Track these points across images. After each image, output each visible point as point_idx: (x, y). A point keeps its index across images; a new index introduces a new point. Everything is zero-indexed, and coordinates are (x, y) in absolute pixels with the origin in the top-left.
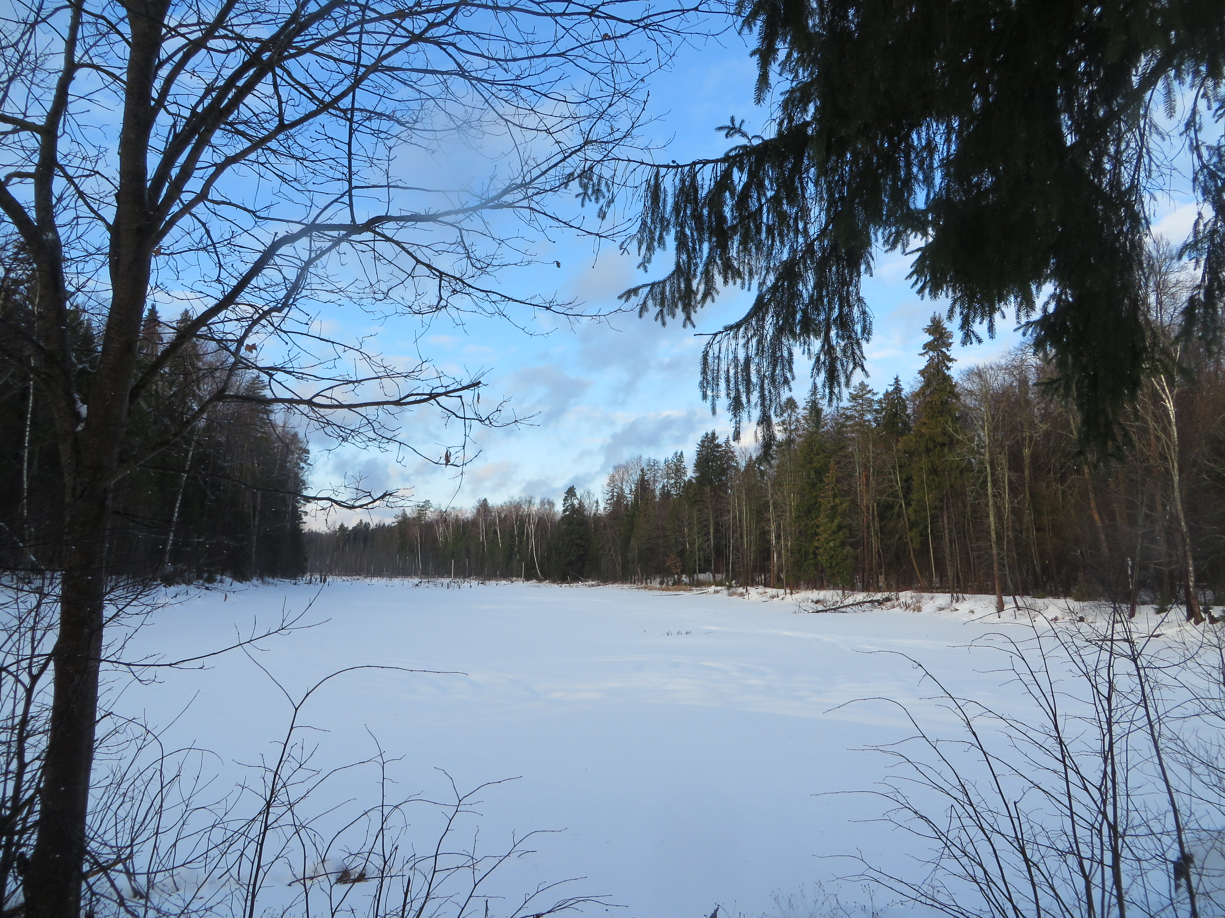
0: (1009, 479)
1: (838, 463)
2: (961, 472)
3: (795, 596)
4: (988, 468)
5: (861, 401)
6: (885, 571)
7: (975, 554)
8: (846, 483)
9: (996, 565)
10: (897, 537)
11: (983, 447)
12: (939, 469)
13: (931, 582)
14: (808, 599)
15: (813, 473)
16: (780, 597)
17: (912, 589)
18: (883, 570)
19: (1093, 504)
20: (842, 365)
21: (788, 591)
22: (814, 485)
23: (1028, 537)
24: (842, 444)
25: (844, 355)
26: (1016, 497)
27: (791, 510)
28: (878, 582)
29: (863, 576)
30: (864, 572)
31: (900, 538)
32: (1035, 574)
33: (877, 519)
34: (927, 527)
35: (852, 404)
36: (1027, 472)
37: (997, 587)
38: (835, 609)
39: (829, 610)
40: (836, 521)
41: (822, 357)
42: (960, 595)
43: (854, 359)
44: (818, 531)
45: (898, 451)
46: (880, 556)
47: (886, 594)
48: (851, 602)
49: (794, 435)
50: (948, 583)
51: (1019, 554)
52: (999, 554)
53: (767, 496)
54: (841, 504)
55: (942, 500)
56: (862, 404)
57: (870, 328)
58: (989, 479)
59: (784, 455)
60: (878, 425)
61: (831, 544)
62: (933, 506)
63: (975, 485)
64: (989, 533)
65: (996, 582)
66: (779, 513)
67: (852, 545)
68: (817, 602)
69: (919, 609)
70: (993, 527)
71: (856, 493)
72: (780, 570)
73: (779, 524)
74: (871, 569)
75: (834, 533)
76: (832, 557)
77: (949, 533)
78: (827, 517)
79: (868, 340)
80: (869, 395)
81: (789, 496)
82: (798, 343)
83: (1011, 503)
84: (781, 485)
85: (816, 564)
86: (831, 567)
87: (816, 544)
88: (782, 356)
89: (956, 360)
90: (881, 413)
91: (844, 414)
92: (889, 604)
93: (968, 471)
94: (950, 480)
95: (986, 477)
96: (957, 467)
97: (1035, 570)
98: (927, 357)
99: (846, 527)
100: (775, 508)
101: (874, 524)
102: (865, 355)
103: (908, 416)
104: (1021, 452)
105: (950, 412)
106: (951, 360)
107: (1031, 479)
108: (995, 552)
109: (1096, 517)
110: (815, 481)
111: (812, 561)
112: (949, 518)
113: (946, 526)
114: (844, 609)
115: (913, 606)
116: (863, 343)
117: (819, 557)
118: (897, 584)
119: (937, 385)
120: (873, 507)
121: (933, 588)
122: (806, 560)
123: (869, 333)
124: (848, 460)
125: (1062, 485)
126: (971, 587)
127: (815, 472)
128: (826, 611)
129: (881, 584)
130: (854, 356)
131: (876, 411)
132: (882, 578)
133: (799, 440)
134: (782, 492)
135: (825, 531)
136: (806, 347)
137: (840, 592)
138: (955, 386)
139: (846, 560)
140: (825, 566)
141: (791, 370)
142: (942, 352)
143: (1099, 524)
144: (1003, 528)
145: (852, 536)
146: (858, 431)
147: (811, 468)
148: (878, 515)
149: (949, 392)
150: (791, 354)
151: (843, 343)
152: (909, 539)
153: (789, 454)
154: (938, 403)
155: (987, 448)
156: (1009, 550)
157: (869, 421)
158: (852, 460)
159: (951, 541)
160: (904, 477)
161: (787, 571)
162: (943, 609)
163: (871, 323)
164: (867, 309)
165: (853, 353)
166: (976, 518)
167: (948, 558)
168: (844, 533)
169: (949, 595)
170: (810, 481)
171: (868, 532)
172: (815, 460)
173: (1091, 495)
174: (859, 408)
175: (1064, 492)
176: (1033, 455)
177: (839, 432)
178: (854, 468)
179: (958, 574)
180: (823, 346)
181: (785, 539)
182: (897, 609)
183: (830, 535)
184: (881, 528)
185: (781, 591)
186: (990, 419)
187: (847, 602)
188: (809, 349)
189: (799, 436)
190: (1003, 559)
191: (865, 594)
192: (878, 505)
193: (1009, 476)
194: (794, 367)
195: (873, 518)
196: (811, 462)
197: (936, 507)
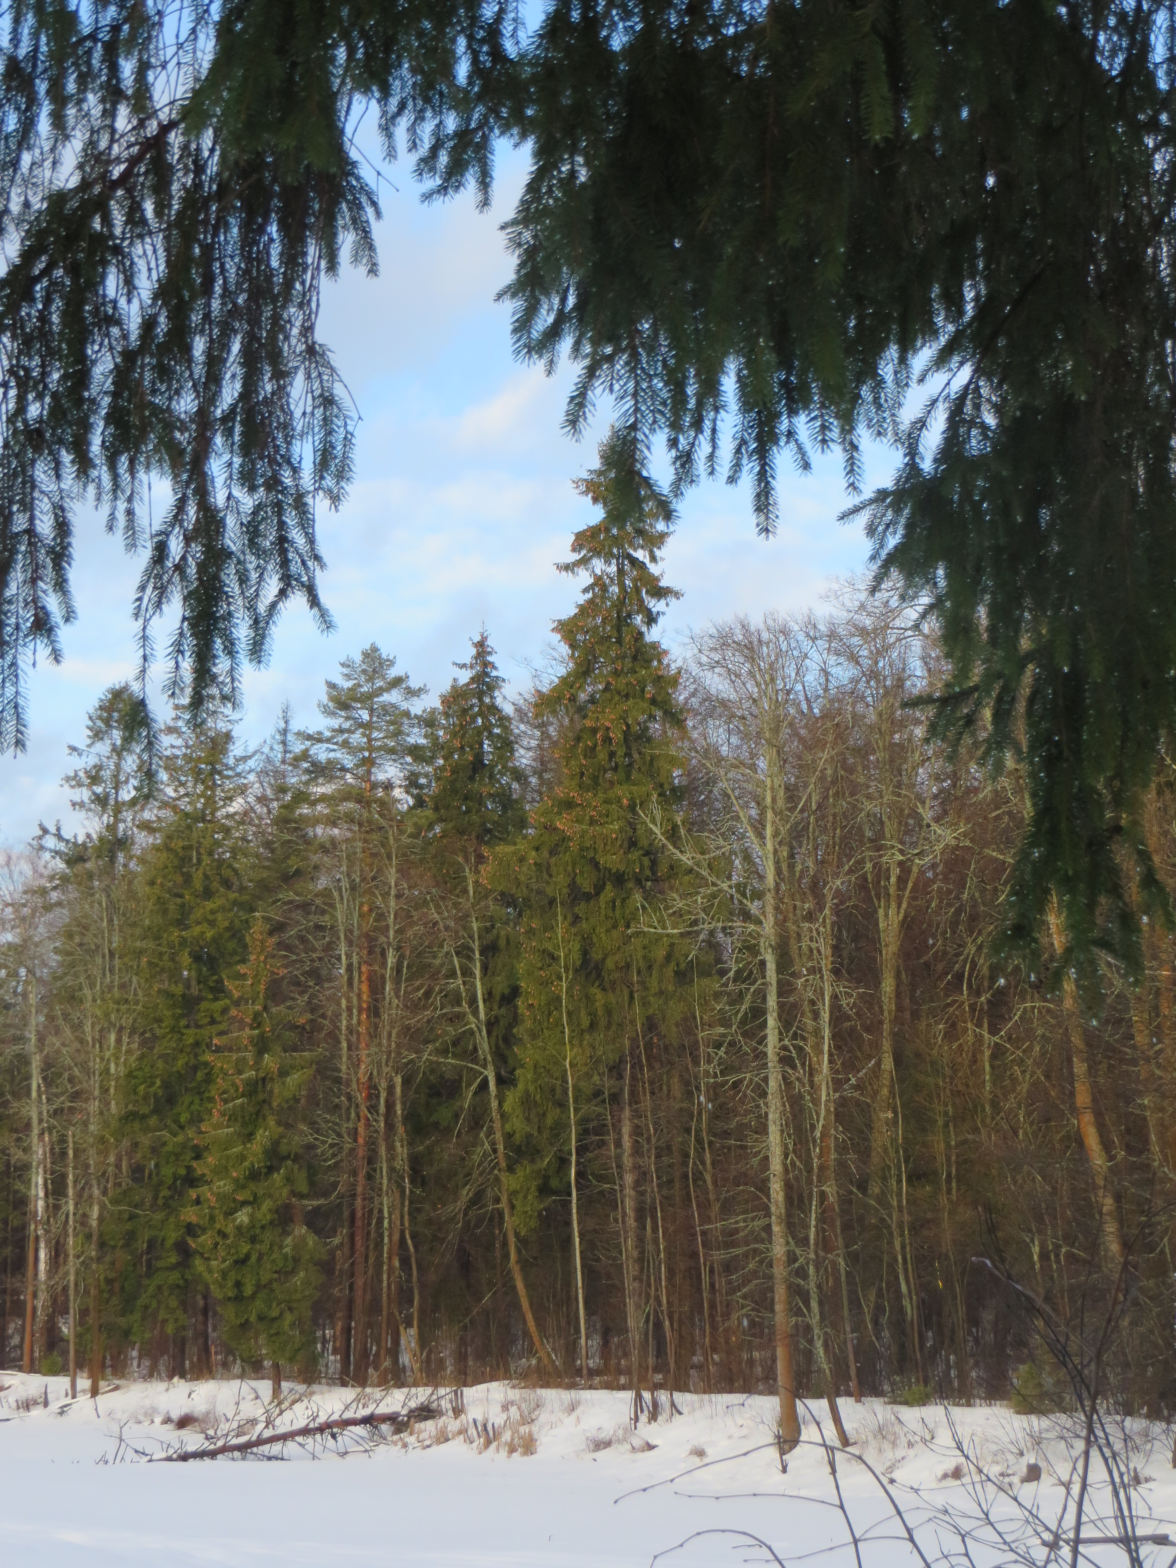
0: (835, 1007)
1: (278, 928)
2: (683, 976)
3: (108, 1401)
4: (771, 967)
5: (365, 715)
6: (422, 1312)
7: (719, 1256)
8: (302, 1000)
9: (780, 1293)
10: (466, 1193)
11: (758, 895)
12: (610, 964)
13: (571, 1350)
14: (150, 1414)
15: (185, 959)
16: (54, 1406)
17: (507, 1376)
18: (415, 1310)
19: (1083, 1098)
20: (243, 580)
21: (83, 1383)
22: (189, 1004)
23: (882, 1200)
24: (294, 863)
25: (252, 544)
26: (851, 1066)
27: (105, 1090)
28: (394, 1352)
29: (347, 1330)
30: (350, 1318)
31: (477, 1199)
32: (899, 1325)
33: (401, 1130)
34: (563, 1162)
35: (335, 723)
36: (888, 985)
37: (780, 1367)
38: (243, 1448)
39: (224, 1450)
40: (262, 1137)
41: (176, 547)
42: (663, 1396)
43: (285, 563)
44: (200, 1168)
45: (482, 894)
46: (405, 1262)
47: (421, 1395)
48: (301, 1424)
49: (127, 823)
50: (626, 1355)
51: (853, 1258)
52: (792, 1258)
53: (19, 1039)
54: (283, 1073)
55: (616, 1070)
56: (367, 726)
57: (345, 457)
58: (772, 1002)
59: (90, 892)
60: (420, 802)
61: (243, 1217)
62: (587, 1088)
63: (725, 1022)
64: (763, 1187)
65: (780, 1352)
66: (63, 1101)
67: (314, 1220)
68: (184, 1422)
69: (528, 1446)
70: (776, 1165)
71: (333, 1037)
72: (58, 1307)
73: (63, 1140)
74: (374, 1307)
75: (254, 1175)
76: (242, 1262)
77: (637, 1183)
78: (232, 1118)
79: (335, 499)
80: (393, 697)
81: (101, 1041)
82: (91, 489)
83: (838, 1084)
84: (73, 998)
85: (185, 1289)
86: (239, 1298)
87: (190, 1214)
88: (30, 532)
89: (677, 595)
90: (430, 761)
91: (305, 755)
92: (429, 1427)
93: (705, 973)
94: (645, 1004)
95: (762, 995)
96: (668, 957)
97: (901, 1311)
98: (584, 578)
99: (296, 1159)
100: (48, 1081)
101: (391, 1148)
102: (322, 549)
103: (519, 775)
104: (871, 916)
105: (651, 768)
106: (660, 593)
107: (900, 1008)
108: (779, 1249)
109: (1092, 1140)
110: (195, 991)
111: (174, 1277)
112: (637, 1131)
113: (627, 1161)
114: (276, 1448)
115: (507, 1436)
116: (319, 505)
117: (198, 1264)
118: (461, 1358)
119: (616, 673)
120: (391, 1089)
121: (579, 1372)
122: (151, 1271)
123: (342, 475)
124: (315, 919)
125: (994, 1031)
126: (699, 1367)
127: (197, 958)
128: (212, 1454)
129: (405, 1359)
130: (283, 552)
131: (415, 751)
132: (409, 1338)
133: (143, 840)
134: (77, 1027)
135: (222, 1171)
136: (122, 506)
137: (265, 1387)
138: (674, 681)
139: (293, 1272)
140: (216, 1293)
141: (61, 585)
142: (634, 561)
143: (1098, 1160)
144: (810, 1171)
145: (316, 1189)
146: (350, 818)
147: (183, 942)
148: (406, 1119)
149: (653, 702)
150: (63, 528)
151: (247, 502)
152: (504, 1204)
153: (107, 890)
154: (616, 735)
155: (769, 898)
156: (825, 1244)
157: (388, 786)
158: (325, 921)
159: (641, 1213)
160: (501, 986)
161: (84, 1313)
162: (608, 1444)
163: (347, 440)
164: (339, 390)
165: (282, 540)
166: (726, 1134)
167: (630, 1270)
168: (288, 1179)
169: (628, 1396)
170: (179, 989)
171: (369, 1177)
172: (198, 914)
173: (1080, 1068)
174: (357, 738)
175: (998, 1052)
176: (907, 925)
177: (284, 821)
178: (330, 947)
179: (658, 1325)
180: (180, 506)
181: (79, 1195)
182: (456, 1446)
183: (240, 1186)
184: (416, 1163)
185: (59, 1384)
186: (780, 803)
187: (283, 1424)
188: (130, 513)
189: (146, 826)
190: (802, 1273)
191: (348, 1394)
192: (406, 1082)
193: (835, 997)
194: (74, 574)
195: (390, 1126)
196: (181, 923)
197: (597, 1093)
